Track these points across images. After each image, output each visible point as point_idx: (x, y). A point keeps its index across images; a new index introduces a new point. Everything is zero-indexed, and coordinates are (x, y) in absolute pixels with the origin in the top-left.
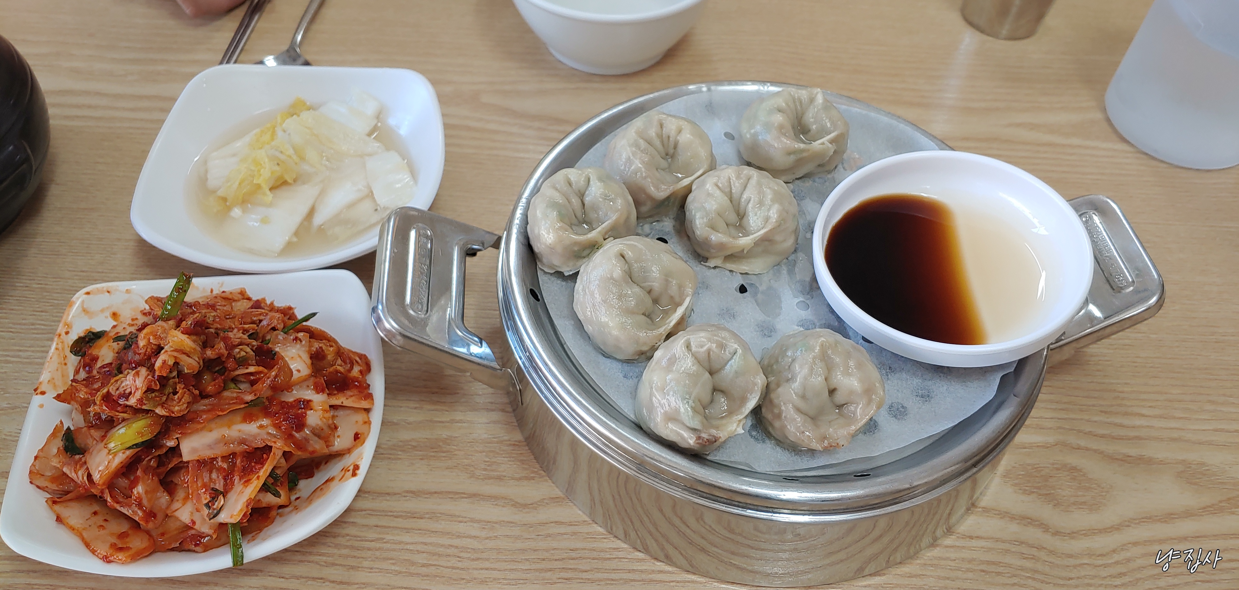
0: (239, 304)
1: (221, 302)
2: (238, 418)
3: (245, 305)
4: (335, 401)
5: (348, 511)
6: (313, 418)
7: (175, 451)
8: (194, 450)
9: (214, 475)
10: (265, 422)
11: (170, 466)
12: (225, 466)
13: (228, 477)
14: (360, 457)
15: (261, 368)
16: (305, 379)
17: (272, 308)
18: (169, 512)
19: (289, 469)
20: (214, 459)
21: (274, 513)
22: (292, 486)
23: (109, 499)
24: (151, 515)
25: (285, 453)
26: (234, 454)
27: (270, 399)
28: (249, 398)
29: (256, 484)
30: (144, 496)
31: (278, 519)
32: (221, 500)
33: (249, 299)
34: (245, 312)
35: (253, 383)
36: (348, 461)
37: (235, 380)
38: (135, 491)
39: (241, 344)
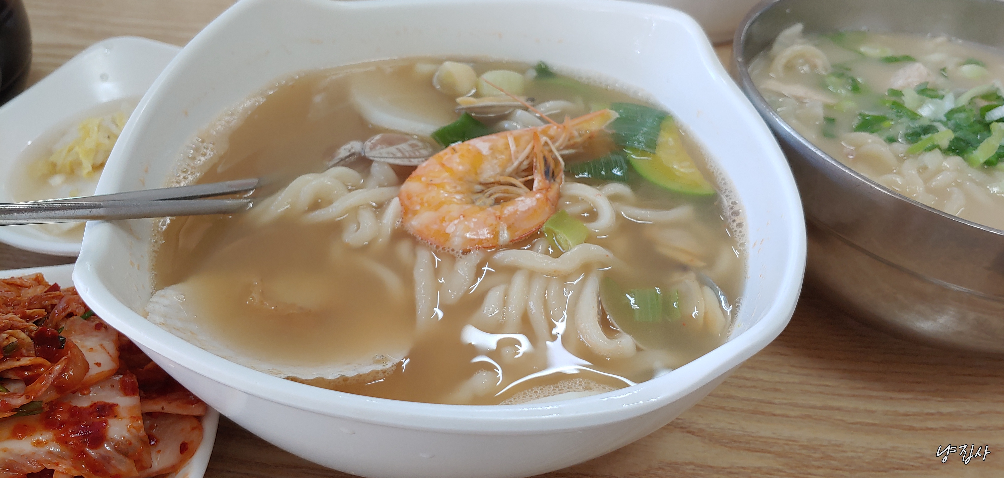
6: (117, 429)
10: (45, 436)
15: (41, 360)
16: (108, 376)
27: (53, 403)
39: (11, 327)
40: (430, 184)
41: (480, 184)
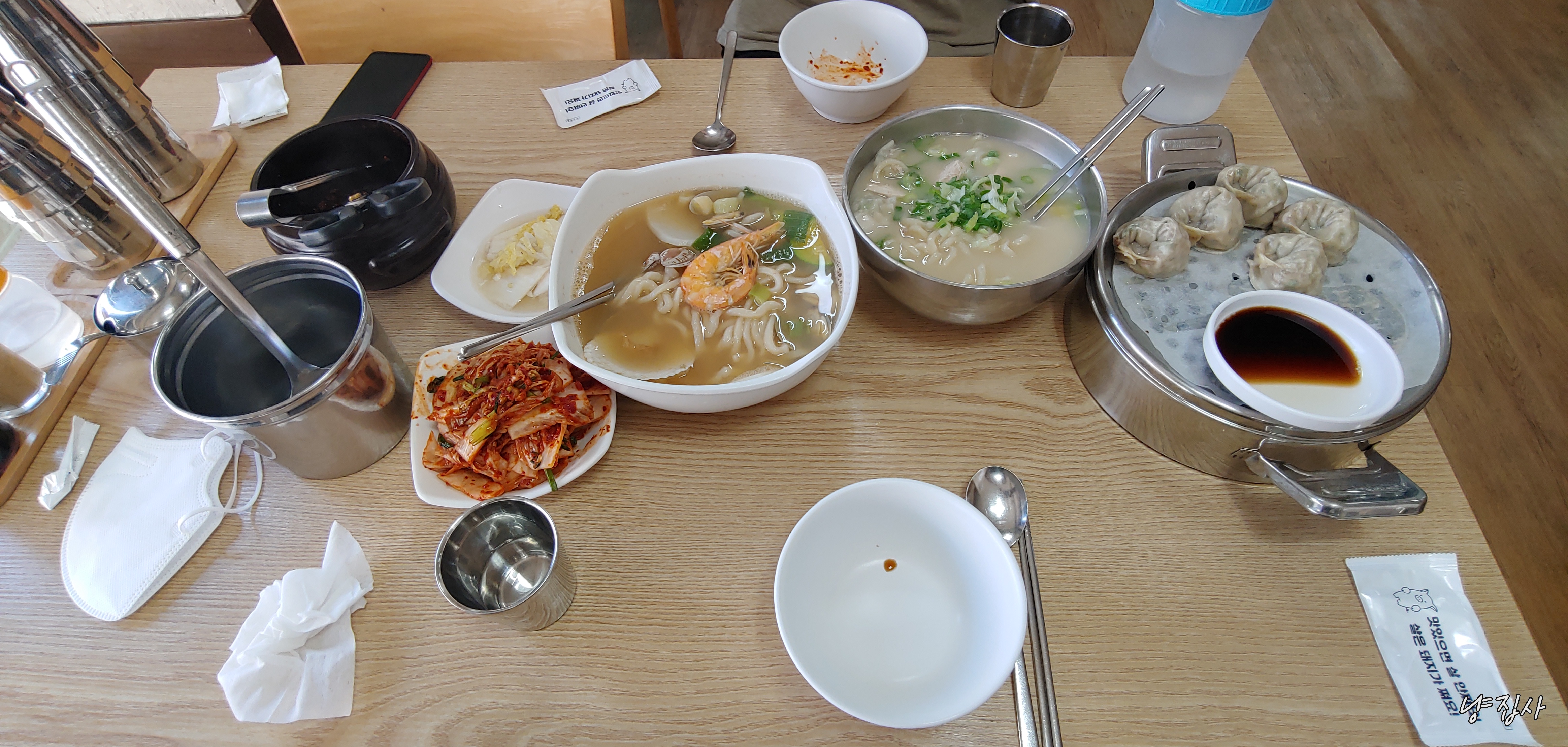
0: (520, 347)
1: (510, 348)
2: (538, 411)
3: (524, 347)
4: (590, 393)
5: (608, 453)
6: (580, 405)
7: (506, 435)
8: (517, 433)
9: (531, 445)
10: (554, 411)
11: (504, 444)
12: (536, 439)
13: (539, 444)
14: (609, 421)
15: (545, 381)
16: (569, 384)
17: (540, 346)
18: (508, 469)
19: (570, 436)
20: (530, 436)
21: (567, 460)
22: (574, 444)
23: (474, 468)
24: (499, 473)
25: (568, 426)
26: (540, 431)
27: (553, 397)
28: (543, 399)
29: (557, 446)
30: (493, 463)
31: (569, 464)
32: (540, 458)
33: (524, 343)
34: (525, 352)
35: (542, 390)
36: (603, 424)
37: (532, 390)
38: (488, 462)
39: (531, 369)
40: (694, 277)
41: (718, 273)
